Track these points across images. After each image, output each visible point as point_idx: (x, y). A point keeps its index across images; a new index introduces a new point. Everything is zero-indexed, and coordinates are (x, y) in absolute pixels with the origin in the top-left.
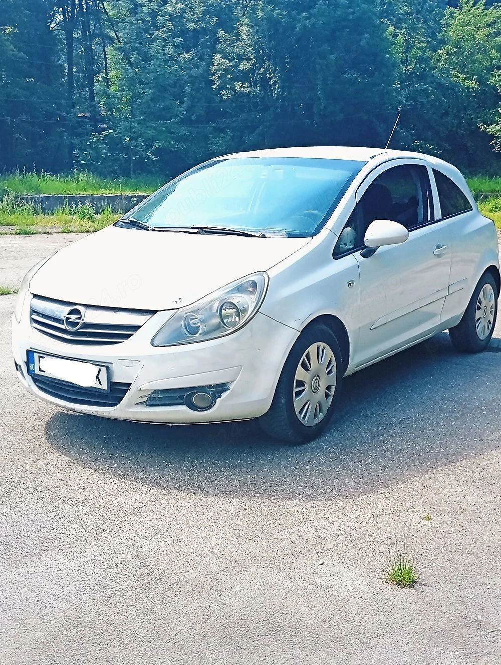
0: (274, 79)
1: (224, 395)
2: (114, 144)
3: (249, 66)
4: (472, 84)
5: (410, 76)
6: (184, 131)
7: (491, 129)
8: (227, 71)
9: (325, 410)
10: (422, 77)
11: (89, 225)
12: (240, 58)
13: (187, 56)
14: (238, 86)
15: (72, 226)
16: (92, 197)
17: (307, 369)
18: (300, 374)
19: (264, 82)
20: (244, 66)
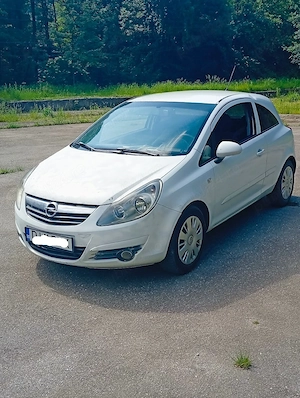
0: (158, 22)
1: (139, 252)
2: (63, 65)
3: (142, 15)
4: (278, 21)
5: (240, 17)
6: (105, 56)
7: (289, 49)
8: (129, 18)
9: (197, 254)
10: (248, 17)
11: (50, 120)
12: (137, 10)
13: (105, 10)
14: (136, 27)
15: (40, 121)
16: (51, 102)
17: (185, 232)
18: (182, 235)
19: (152, 24)
20: (140, 15)
